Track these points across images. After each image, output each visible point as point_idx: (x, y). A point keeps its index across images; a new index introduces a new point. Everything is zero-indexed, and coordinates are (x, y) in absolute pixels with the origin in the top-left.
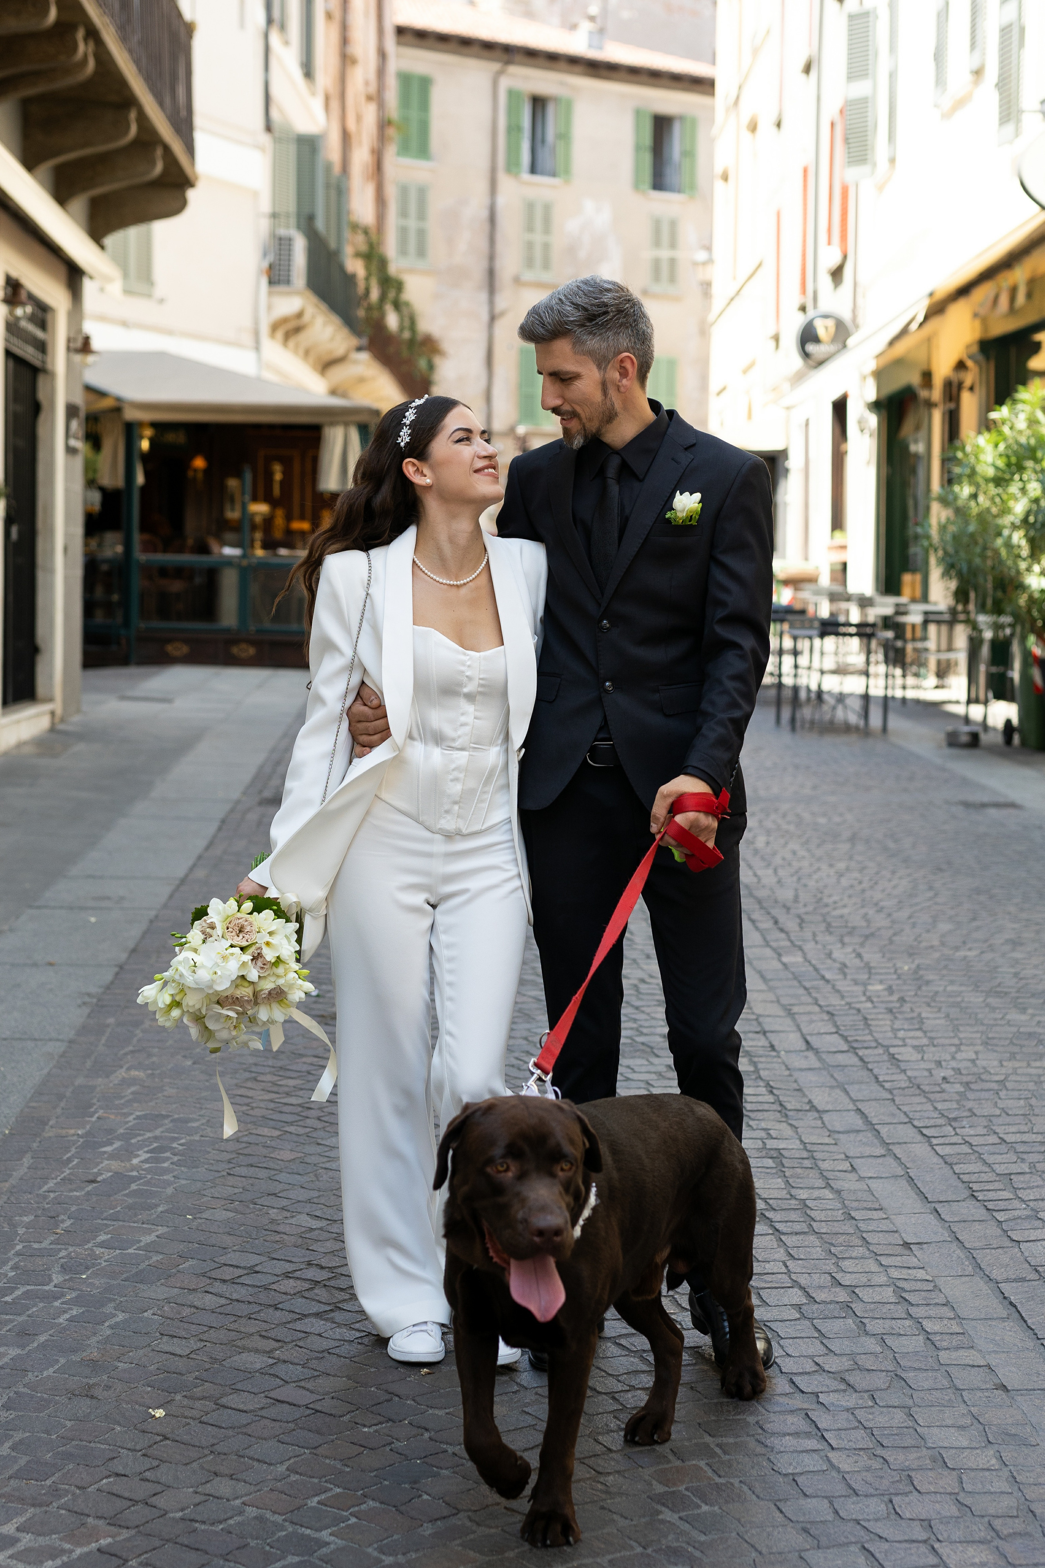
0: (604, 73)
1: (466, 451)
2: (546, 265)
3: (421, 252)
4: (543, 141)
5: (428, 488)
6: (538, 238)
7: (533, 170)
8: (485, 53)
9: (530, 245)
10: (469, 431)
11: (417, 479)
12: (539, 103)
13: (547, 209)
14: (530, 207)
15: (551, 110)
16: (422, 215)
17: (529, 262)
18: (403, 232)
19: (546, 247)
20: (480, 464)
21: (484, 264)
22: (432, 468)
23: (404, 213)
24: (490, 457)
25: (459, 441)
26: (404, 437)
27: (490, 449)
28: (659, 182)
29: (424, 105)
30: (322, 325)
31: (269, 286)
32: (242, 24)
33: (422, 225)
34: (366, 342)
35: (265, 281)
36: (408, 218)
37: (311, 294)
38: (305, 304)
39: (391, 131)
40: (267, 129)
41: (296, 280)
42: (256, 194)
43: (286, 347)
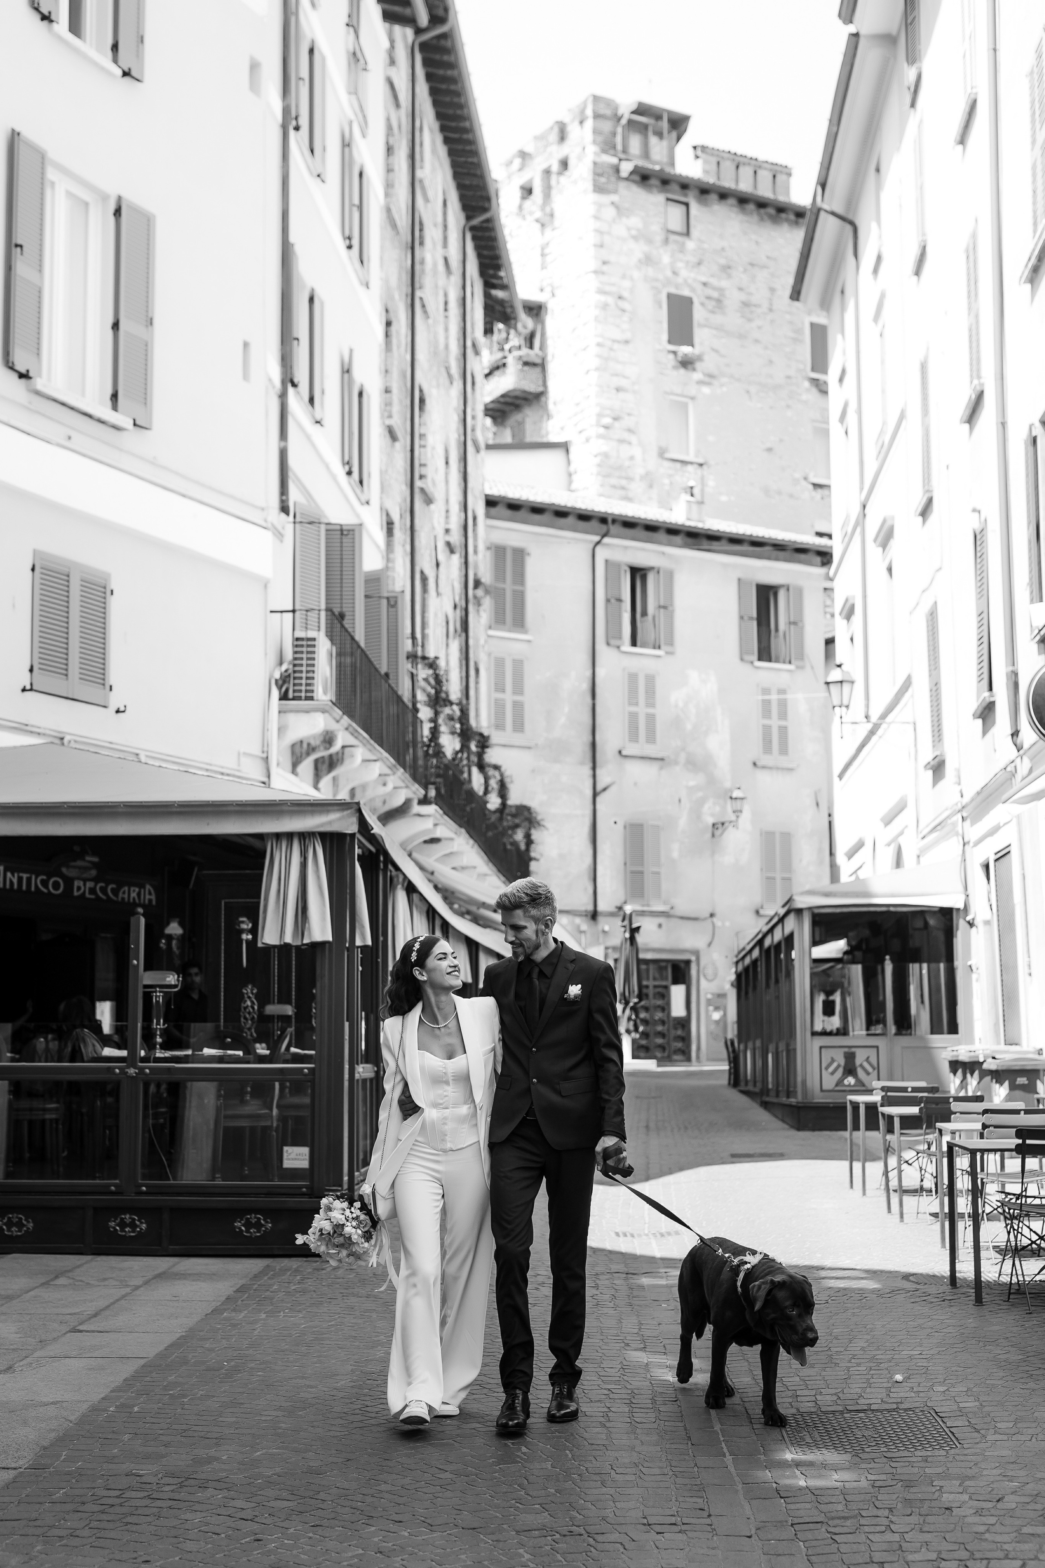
0: (706, 544)
1: (444, 964)
2: (651, 738)
3: (519, 726)
4: (644, 613)
5: (425, 982)
6: (642, 710)
7: (634, 643)
8: (582, 524)
9: (633, 718)
10: (445, 954)
11: (420, 978)
12: (638, 574)
13: (651, 680)
14: (633, 678)
15: (651, 578)
16: (519, 689)
17: (634, 736)
18: (499, 707)
19: (651, 719)
20: (450, 970)
21: (587, 738)
22: (426, 972)
23: (500, 687)
24: (455, 967)
25: (440, 959)
26: (414, 957)
27: (456, 962)
28: (765, 653)
29: (520, 576)
30: (365, 761)
31: (280, 699)
32: (246, 376)
33: (518, 698)
34: (432, 793)
35: (275, 693)
36: (503, 691)
37: (338, 712)
38: (333, 726)
39: (480, 592)
40: (284, 509)
41: (321, 694)
42: (266, 584)
43: (316, 787)
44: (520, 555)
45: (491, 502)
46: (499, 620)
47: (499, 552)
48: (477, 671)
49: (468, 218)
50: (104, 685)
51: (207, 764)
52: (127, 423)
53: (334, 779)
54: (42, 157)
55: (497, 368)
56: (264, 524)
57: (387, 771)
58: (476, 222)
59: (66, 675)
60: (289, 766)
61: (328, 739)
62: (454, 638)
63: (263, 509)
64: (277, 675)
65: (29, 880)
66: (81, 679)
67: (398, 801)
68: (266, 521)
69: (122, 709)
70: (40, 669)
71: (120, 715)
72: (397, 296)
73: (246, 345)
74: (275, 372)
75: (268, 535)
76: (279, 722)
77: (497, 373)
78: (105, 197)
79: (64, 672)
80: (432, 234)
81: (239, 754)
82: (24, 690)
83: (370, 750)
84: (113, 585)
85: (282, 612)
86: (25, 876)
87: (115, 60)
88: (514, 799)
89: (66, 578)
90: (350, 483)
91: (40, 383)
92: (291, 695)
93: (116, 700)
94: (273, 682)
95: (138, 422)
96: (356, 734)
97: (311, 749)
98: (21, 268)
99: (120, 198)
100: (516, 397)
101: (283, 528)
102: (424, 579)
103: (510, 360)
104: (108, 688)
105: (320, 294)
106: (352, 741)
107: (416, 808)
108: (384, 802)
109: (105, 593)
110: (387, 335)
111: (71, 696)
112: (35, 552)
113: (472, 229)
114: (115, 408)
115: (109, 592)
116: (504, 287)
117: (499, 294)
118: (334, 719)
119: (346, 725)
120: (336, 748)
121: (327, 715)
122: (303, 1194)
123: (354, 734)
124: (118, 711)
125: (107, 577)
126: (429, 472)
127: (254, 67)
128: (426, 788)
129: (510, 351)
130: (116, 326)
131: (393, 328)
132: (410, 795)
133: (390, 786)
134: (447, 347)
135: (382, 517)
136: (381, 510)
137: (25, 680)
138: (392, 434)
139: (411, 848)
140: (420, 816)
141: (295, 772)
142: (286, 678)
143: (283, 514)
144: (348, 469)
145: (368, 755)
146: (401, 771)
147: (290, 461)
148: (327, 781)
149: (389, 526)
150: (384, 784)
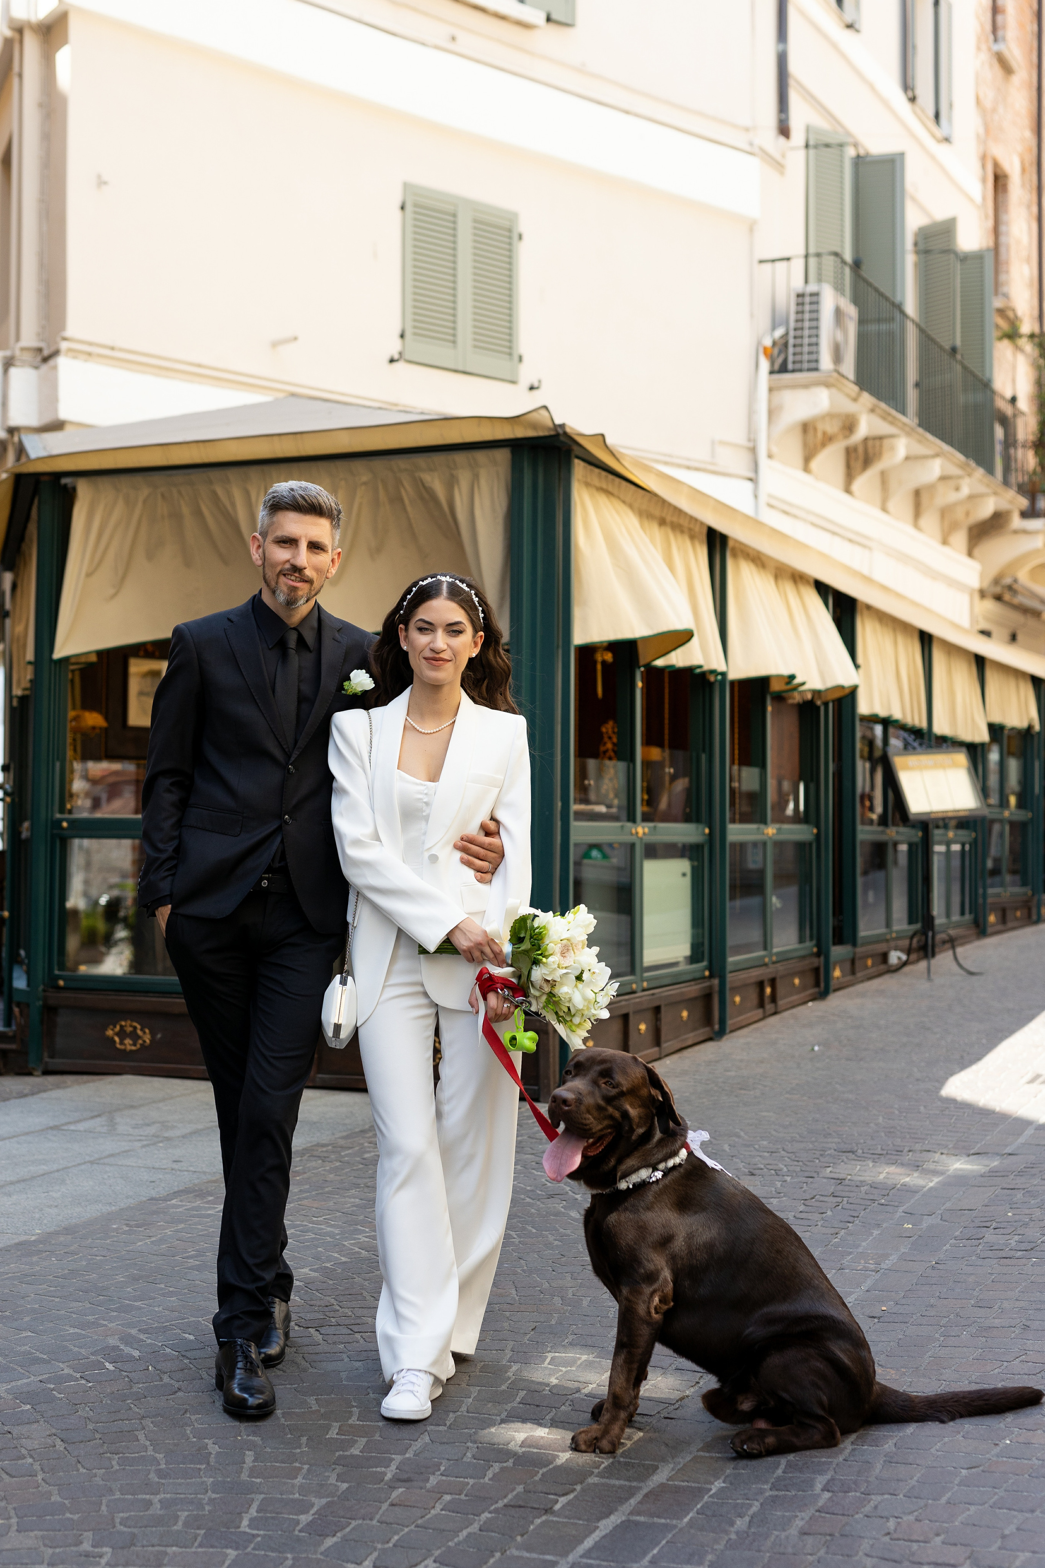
30: (914, 456)
31: (772, 372)
35: (765, 365)
37: (856, 390)
38: (848, 406)
40: (784, 131)
41: (826, 362)
42: (752, 227)
43: (848, 490)
50: (510, 354)
51: (665, 455)
52: (538, 18)
56: (748, 148)
57: (954, 471)
59: (454, 342)
60: (799, 460)
61: (848, 424)
63: (747, 130)
64: (768, 342)
66: (475, 347)
67: (987, 509)
68: (751, 144)
69: (536, 385)
70: (415, 334)
71: (535, 392)
75: (754, 163)
76: (770, 401)
79: (451, 338)
81: (713, 443)
82: (392, 361)
83: (920, 442)
84: (523, 226)
85: (773, 261)
89: (451, 218)
90: (915, 113)
92: (790, 366)
93: (528, 373)
94: (761, 351)
95: (554, 16)
96: (890, 419)
97: (828, 440)
101: (783, 156)
104: (516, 358)
106: (883, 428)
107: (1017, 522)
108: (967, 514)
109: (510, 238)
111: (461, 368)
112: (406, 186)
115: (516, 237)
118: (848, 396)
119: (869, 405)
120: (862, 435)
121: (834, 390)
123: (885, 417)
124: (532, 388)
125: (513, 217)
128: (1032, 499)
132: (1004, 505)
133: (966, 491)
135: (984, 166)
136: (983, 158)
137: (394, 347)
138: (1004, 65)
139: (1023, 576)
140: (1025, 532)
141: (806, 469)
142: (782, 345)
143: (782, 139)
144: (910, 94)
145: (920, 449)
146: (980, 472)
147: (794, 66)
148: (864, 481)
149: (1000, 181)
150: (957, 489)
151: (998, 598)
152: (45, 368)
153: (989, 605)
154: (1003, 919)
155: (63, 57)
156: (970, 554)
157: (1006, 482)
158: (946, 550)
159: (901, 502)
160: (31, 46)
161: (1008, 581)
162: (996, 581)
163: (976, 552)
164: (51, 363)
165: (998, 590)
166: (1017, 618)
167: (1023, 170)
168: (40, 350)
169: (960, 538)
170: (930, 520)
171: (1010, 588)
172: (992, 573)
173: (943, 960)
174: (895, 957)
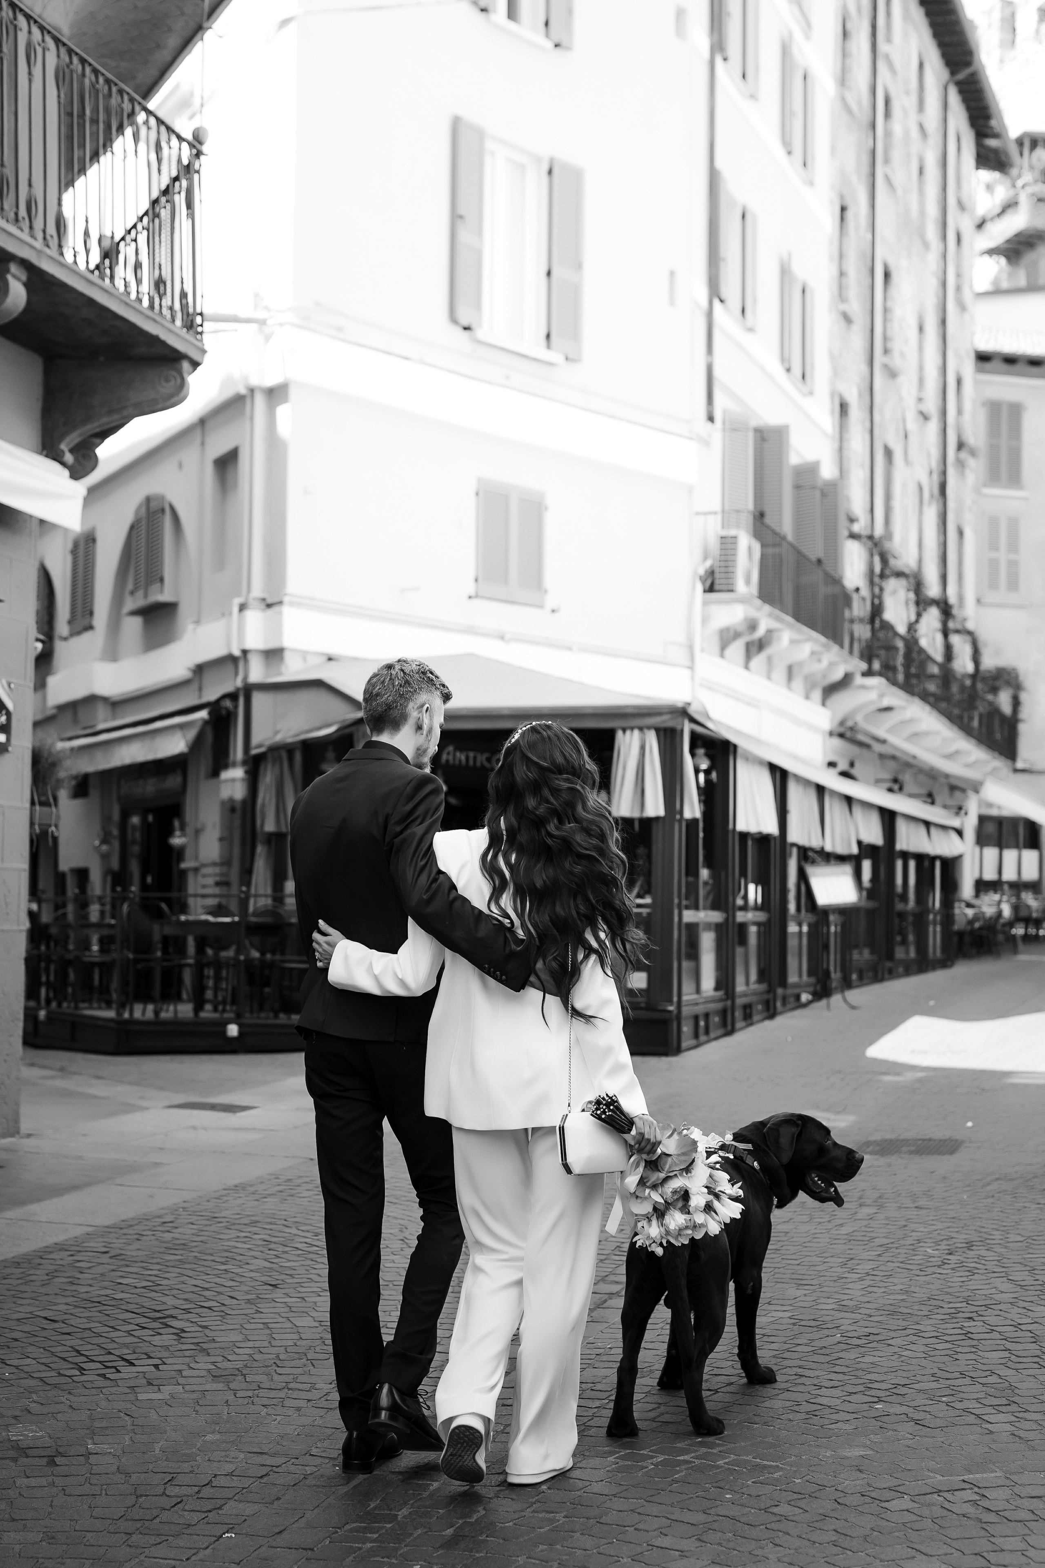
3: (1013, 585)
16: (1014, 547)
18: (993, 566)
23: (994, 545)
29: (1016, 432)
30: (792, 642)
31: (705, 591)
32: (672, 301)
33: (1013, 557)
34: (876, 665)
35: (699, 587)
36: (997, 549)
37: (759, 602)
38: (753, 613)
39: (963, 455)
40: (711, 419)
41: (741, 586)
42: (690, 490)
43: (747, 667)
44: (1016, 410)
45: (983, 358)
46: (994, 476)
47: (994, 408)
48: (961, 533)
49: (953, 73)
50: (540, 588)
51: (635, 653)
52: (560, 359)
53: (769, 659)
54: (480, 135)
55: (1009, 206)
56: (688, 435)
57: (817, 648)
58: (961, 76)
59: (508, 582)
60: (718, 651)
61: (752, 626)
62: (930, 503)
63: (688, 421)
64: (702, 570)
65: (475, 758)
66: (520, 584)
67: (838, 675)
68: (691, 432)
69: (557, 608)
70: (484, 578)
71: (555, 614)
72: (854, 179)
73: (672, 274)
74: (702, 293)
75: (693, 445)
76: (703, 613)
77: (1010, 211)
78: (539, 160)
79: (505, 579)
80: (903, 103)
81: (666, 643)
82: (470, 597)
83: (798, 632)
84: (548, 501)
85: (705, 514)
86: (471, 754)
87: (547, 35)
88: (989, 662)
89: (506, 500)
90: (790, 379)
91: (481, 333)
92: (717, 588)
93: (551, 601)
94: (697, 575)
95: (570, 356)
96: (780, 619)
97: (737, 635)
98: (464, 236)
99: (552, 161)
100: (1031, 236)
101: (710, 436)
102: (888, 453)
103: (1023, 198)
104: (544, 591)
105: (753, 207)
106: (774, 624)
107: (859, 680)
108: (824, 678)
109: (540, 512)
110: (842, 219)
111: (511, 600)
112: (479, 479)
113: (958, 84)
114: (549, 346)
116: (996, 136)
117: (992, 143)
119: (768, 612)
120: (761, 632)
122: (642, 1009)
123: (777, 619)
124: (553, 611)
125: (542, 495)
126: (896, 346)
127: (680, 14)
128: (870, 662)
129: (1023, 187)
130: (549, 274)
131: (850, 214)
132: (850, 669)
133: (825, 663)
134: (922, 212)
135: (833, 402)
136: (832, 395)
137: (471, 589)
138: (847, 319)
139: (859, 719)
140: (863, 687)
141: (722, 656)
142: (711, 573)
143: (710, 423)
144: (787, 366)
145: (796, 636)
146: (836, 648)
147: (717, 372)
148: (758, 661)
149: (843, 408)
150: (819, 661)
151: (841, 736)
152: (270, 612)
153: (837, 742)
154: (861, 977)
155: (283, 412)
156: (824, 704)
157: (851, 652)
158: (808, 704)
159: (780, 673)
160: (260, 401)
161: (850, 723)
162: (842, 723)
163: (829, 702)
164: (275, 609)
165: (842, 730)
166: (855, 750)
167: (860, 395)
168: (264, 600)
169: (817, 695)
170: (798, 684)
171: (851, 729)
172: (839, 717)
173: (836, 999)
174: (805, 997)
